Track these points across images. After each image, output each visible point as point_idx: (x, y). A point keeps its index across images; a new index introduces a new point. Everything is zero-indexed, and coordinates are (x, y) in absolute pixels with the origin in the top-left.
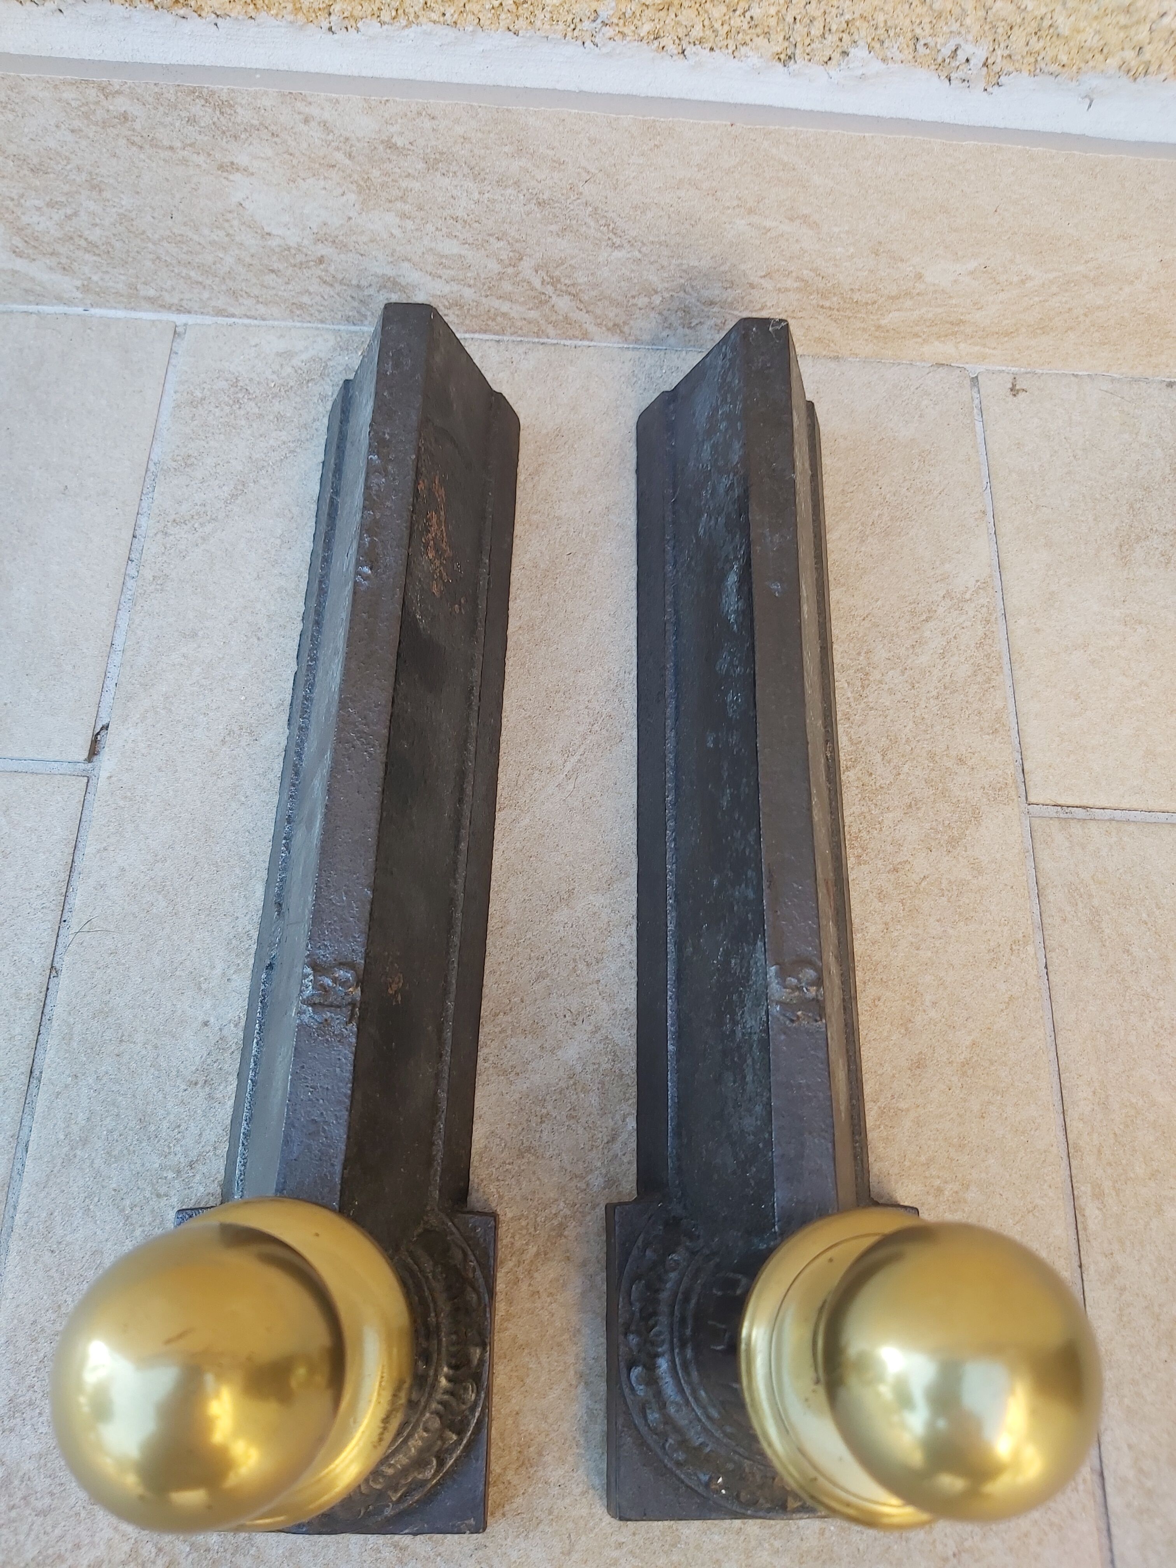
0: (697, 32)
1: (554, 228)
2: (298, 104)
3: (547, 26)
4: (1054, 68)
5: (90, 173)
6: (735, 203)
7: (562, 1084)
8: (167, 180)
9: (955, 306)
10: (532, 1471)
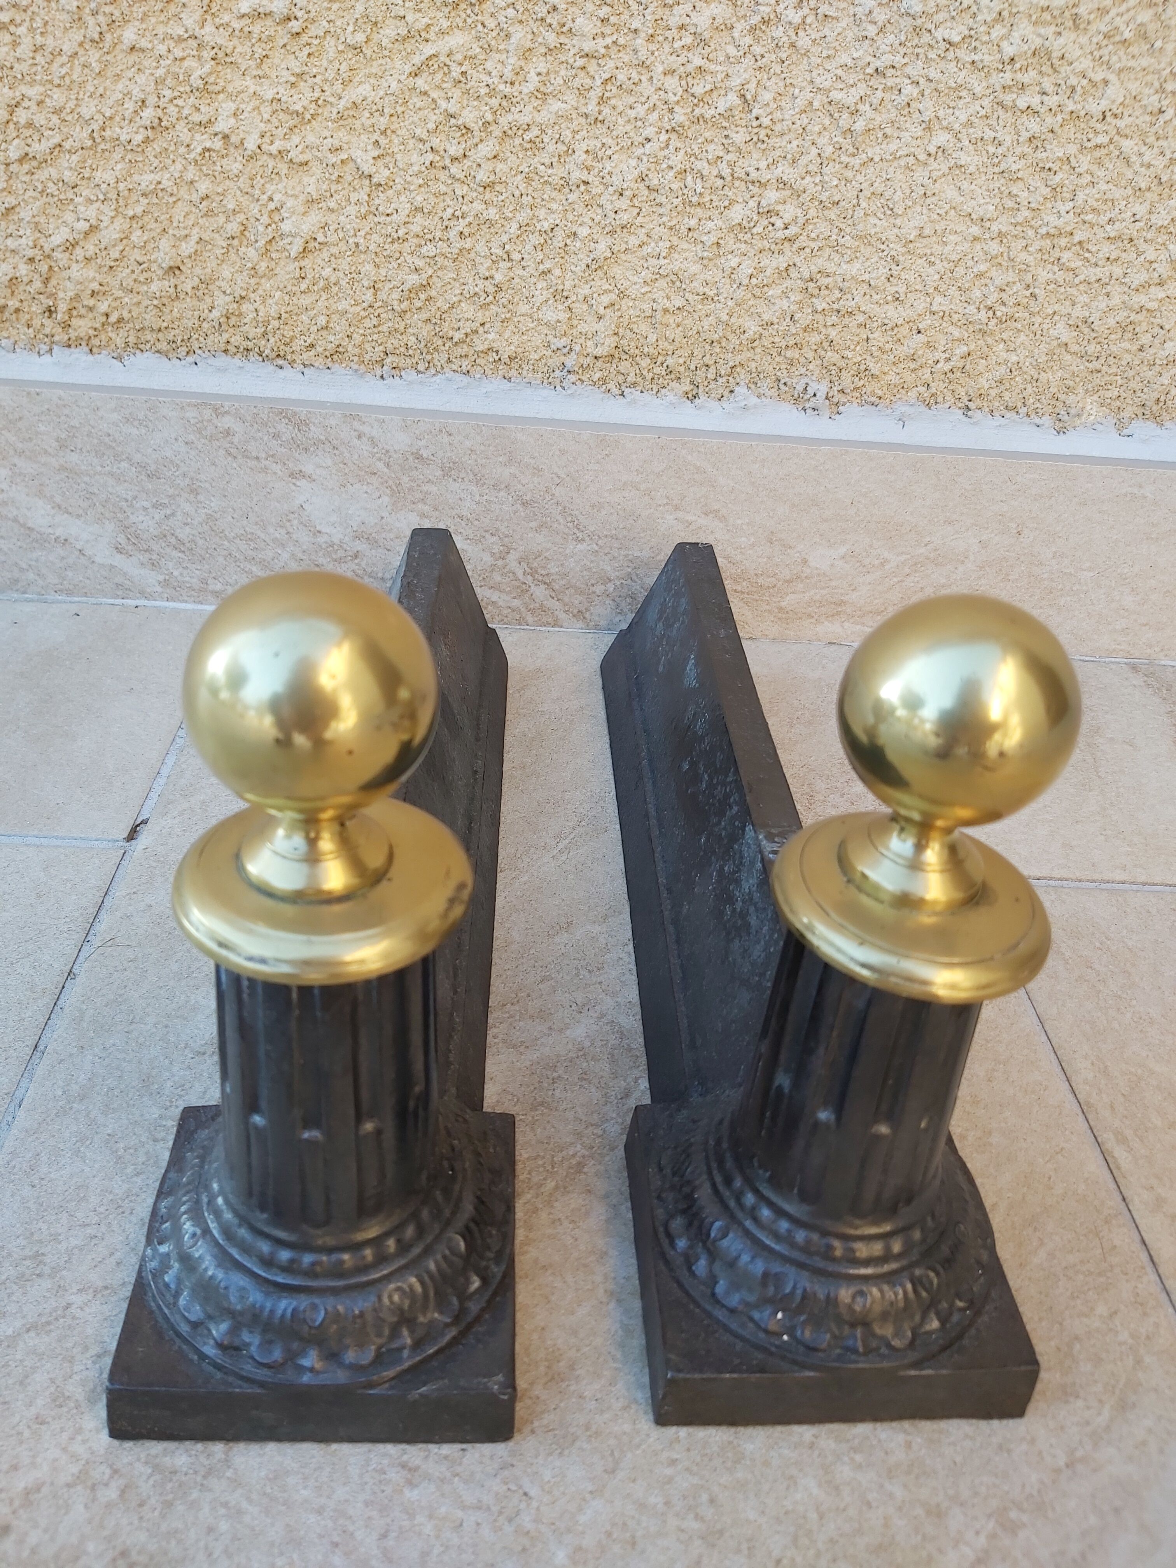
0: (631, 378)
1: (533, 524)
2: (355, 423)
3: (530, 375)
4: (873, 399)
5: (192, 479)
6: (665, 501)
7: (571, 1055)
8: (250, 485)
9: (835, 588)
10: (564, 1385)
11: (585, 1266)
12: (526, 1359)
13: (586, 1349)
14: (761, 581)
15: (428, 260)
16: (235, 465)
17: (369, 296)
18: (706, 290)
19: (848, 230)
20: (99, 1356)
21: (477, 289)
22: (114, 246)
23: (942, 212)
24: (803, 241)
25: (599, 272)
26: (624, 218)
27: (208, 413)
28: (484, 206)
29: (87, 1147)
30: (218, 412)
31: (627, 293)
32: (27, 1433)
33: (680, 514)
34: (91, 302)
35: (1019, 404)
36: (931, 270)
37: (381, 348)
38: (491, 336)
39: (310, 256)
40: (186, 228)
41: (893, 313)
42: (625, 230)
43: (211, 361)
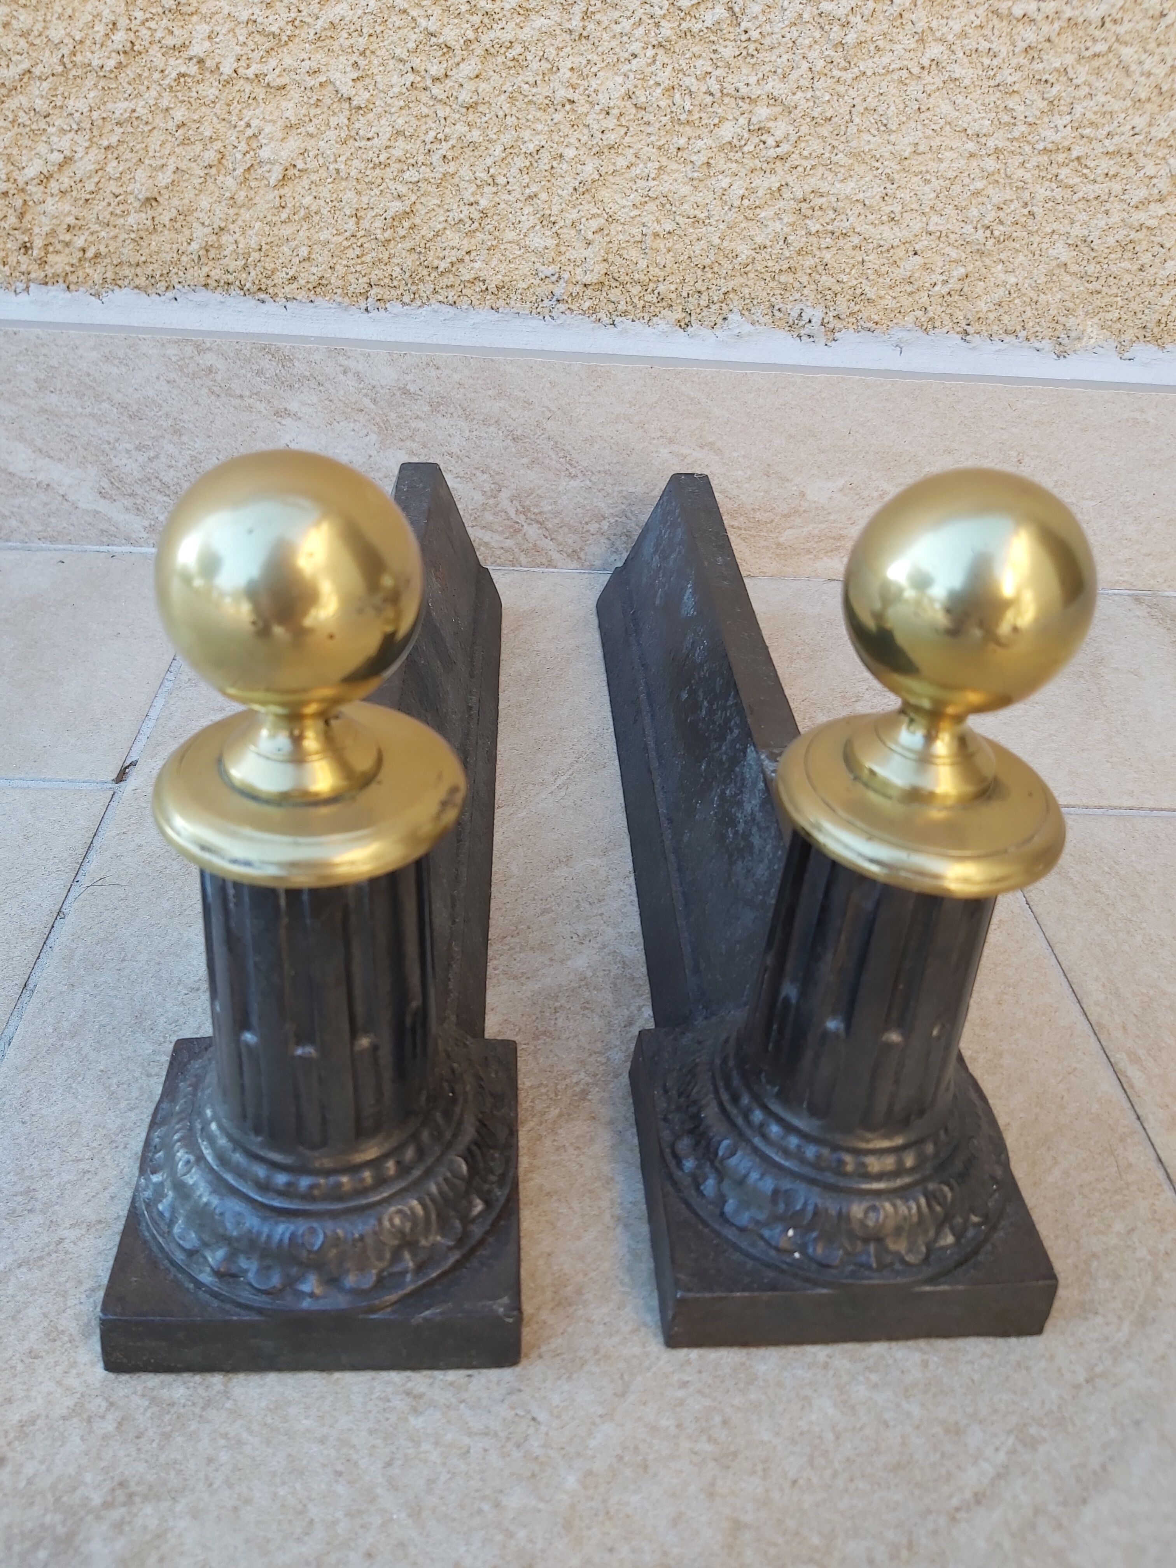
0: (622, 307)
1: (525, 461)
2: (340, 358)
3: (518, 305)
4: (870, 325)
5: (175, 419)
6: (659, 434)
7: (574, 985)
8: (234, 424)
9: (834, 521)
10: (571, 1310)
11: (591, 1192)
12: (532, 1285)
13: (593, 1274)
14: (758, 516)
15: (411, 186)
16: (218, 404)
17: (351, 225)
18: (697, 212)
19: (841, 147)
20: (93, 1290)
21: (462, 216)
22: (90, 177)
23: (936, 127)
24: (795, 159)
25: (587, 196)
26: (612, 137)
27: (189, 350)
28: (467, 128)
29: (79, 1083)
30: (200, 349)
31: (616, 217)
32: (20, 1367)
33: (674, 448)
34: (67, 237)
35: (1019, 328)
36: (927, 189)
37: (366, 279)
38: (477, 265)
39: (290, 183)
40: (161, 157)
41: (889, 234)
42: (612, 151)
43: (192, 296)
